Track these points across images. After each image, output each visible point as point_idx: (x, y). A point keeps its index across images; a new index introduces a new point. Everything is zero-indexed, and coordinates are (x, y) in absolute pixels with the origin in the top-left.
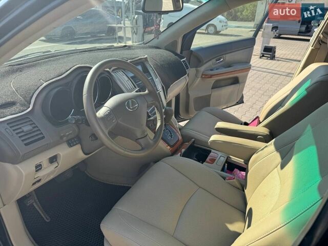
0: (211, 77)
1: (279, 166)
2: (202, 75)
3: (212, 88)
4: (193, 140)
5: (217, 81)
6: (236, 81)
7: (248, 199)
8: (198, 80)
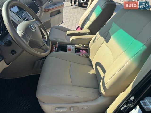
0: (48, 11)
1: (105, 42)
2: (44, 10)
3: (50, 17)
4: (57, 42)
5: (52, 13)
6: (59, 12)
7: (92, 60)
8: (43, 13)
